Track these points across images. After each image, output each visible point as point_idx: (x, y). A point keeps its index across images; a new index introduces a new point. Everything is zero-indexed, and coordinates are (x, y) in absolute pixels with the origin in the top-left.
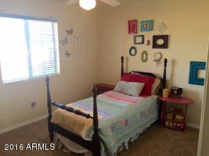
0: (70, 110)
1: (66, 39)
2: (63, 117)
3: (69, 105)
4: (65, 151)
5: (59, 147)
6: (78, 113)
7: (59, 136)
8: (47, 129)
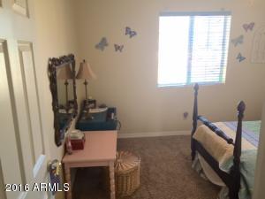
0: (213, 129)
1: (242, 37)
2: (206, 136)
3: (215, 124)
4: (202, 175)
5: (198, 170)
6: (220, 134)
7: (199, 157)
8: (190, 145)
